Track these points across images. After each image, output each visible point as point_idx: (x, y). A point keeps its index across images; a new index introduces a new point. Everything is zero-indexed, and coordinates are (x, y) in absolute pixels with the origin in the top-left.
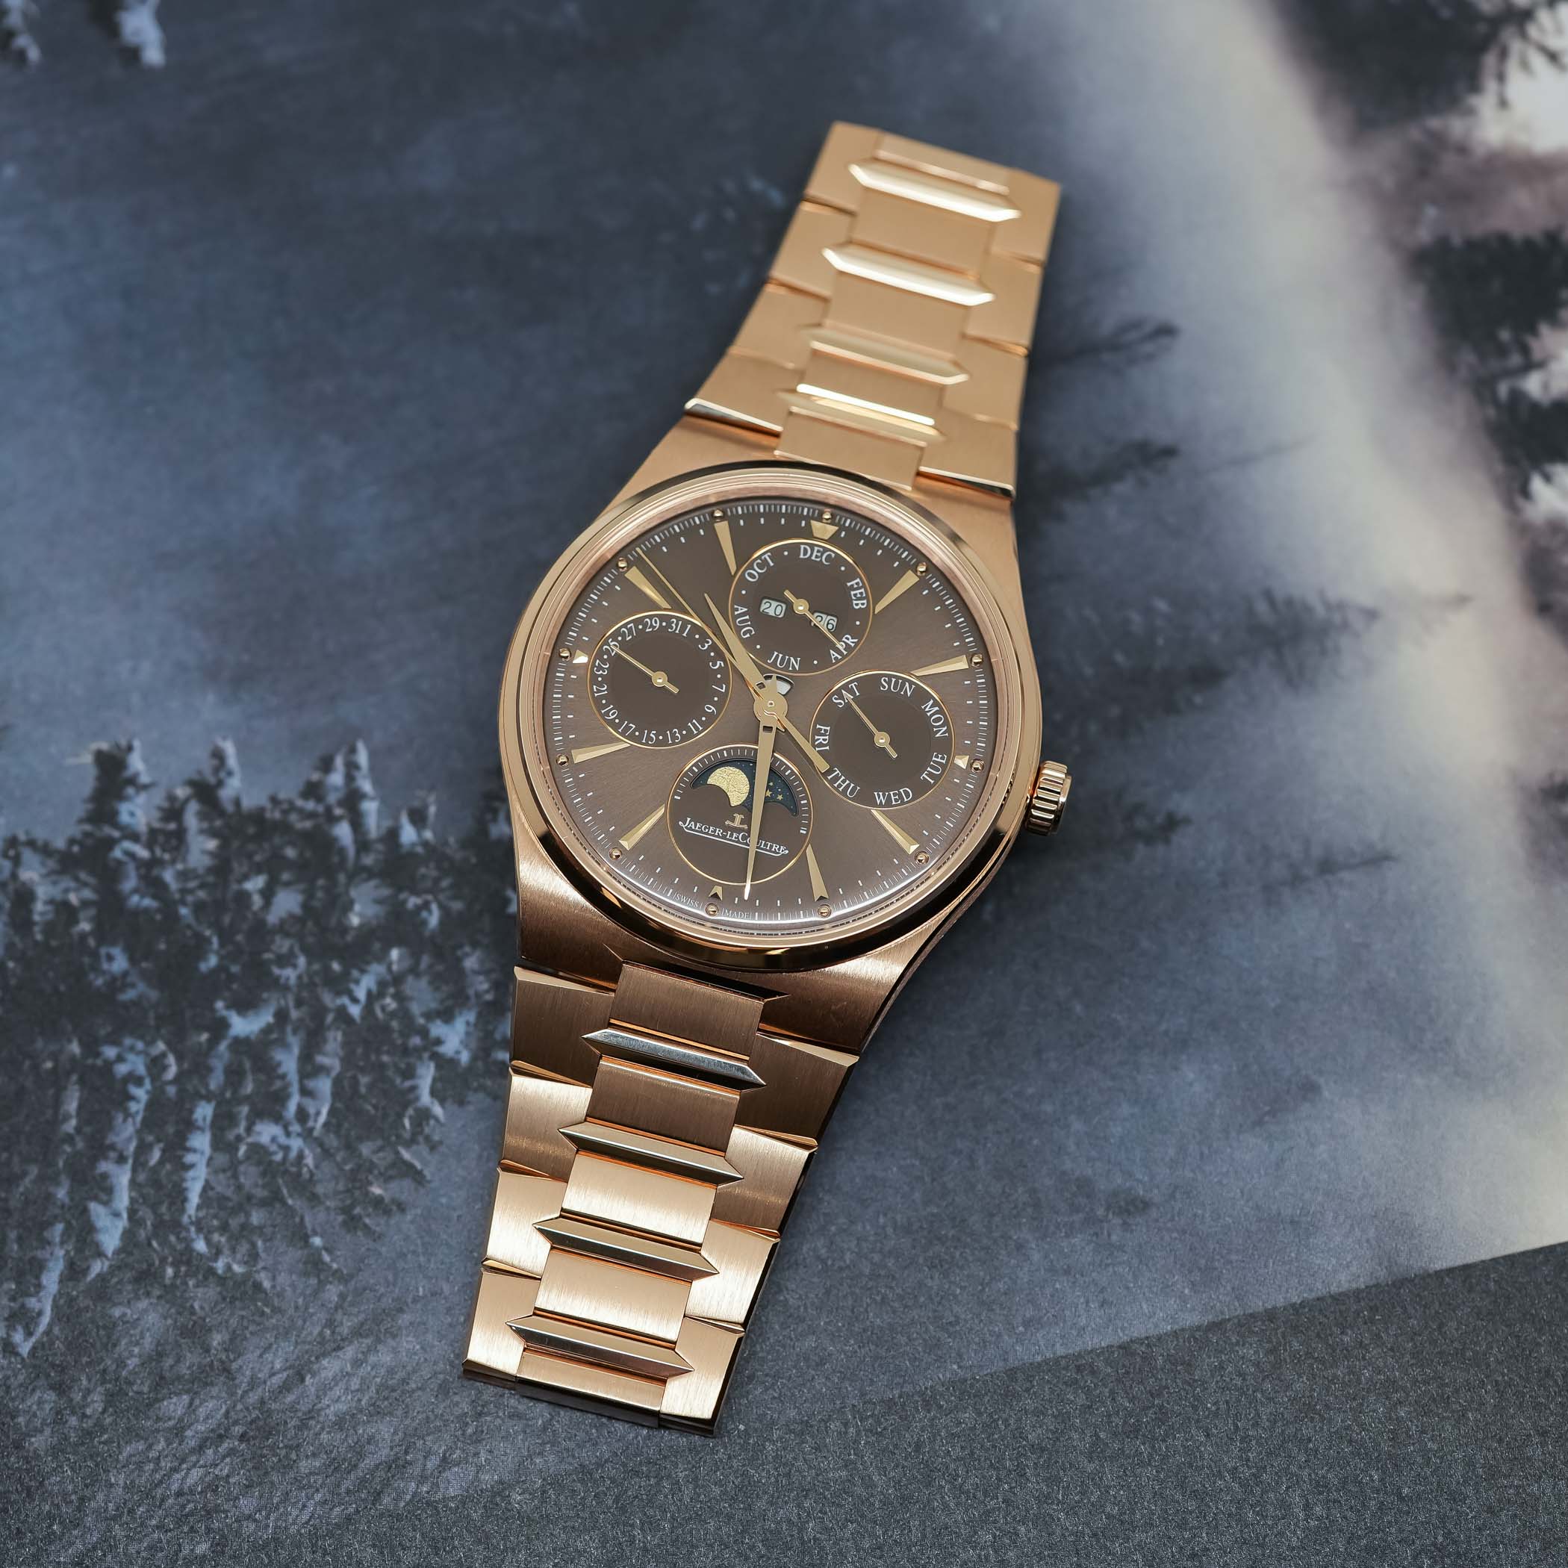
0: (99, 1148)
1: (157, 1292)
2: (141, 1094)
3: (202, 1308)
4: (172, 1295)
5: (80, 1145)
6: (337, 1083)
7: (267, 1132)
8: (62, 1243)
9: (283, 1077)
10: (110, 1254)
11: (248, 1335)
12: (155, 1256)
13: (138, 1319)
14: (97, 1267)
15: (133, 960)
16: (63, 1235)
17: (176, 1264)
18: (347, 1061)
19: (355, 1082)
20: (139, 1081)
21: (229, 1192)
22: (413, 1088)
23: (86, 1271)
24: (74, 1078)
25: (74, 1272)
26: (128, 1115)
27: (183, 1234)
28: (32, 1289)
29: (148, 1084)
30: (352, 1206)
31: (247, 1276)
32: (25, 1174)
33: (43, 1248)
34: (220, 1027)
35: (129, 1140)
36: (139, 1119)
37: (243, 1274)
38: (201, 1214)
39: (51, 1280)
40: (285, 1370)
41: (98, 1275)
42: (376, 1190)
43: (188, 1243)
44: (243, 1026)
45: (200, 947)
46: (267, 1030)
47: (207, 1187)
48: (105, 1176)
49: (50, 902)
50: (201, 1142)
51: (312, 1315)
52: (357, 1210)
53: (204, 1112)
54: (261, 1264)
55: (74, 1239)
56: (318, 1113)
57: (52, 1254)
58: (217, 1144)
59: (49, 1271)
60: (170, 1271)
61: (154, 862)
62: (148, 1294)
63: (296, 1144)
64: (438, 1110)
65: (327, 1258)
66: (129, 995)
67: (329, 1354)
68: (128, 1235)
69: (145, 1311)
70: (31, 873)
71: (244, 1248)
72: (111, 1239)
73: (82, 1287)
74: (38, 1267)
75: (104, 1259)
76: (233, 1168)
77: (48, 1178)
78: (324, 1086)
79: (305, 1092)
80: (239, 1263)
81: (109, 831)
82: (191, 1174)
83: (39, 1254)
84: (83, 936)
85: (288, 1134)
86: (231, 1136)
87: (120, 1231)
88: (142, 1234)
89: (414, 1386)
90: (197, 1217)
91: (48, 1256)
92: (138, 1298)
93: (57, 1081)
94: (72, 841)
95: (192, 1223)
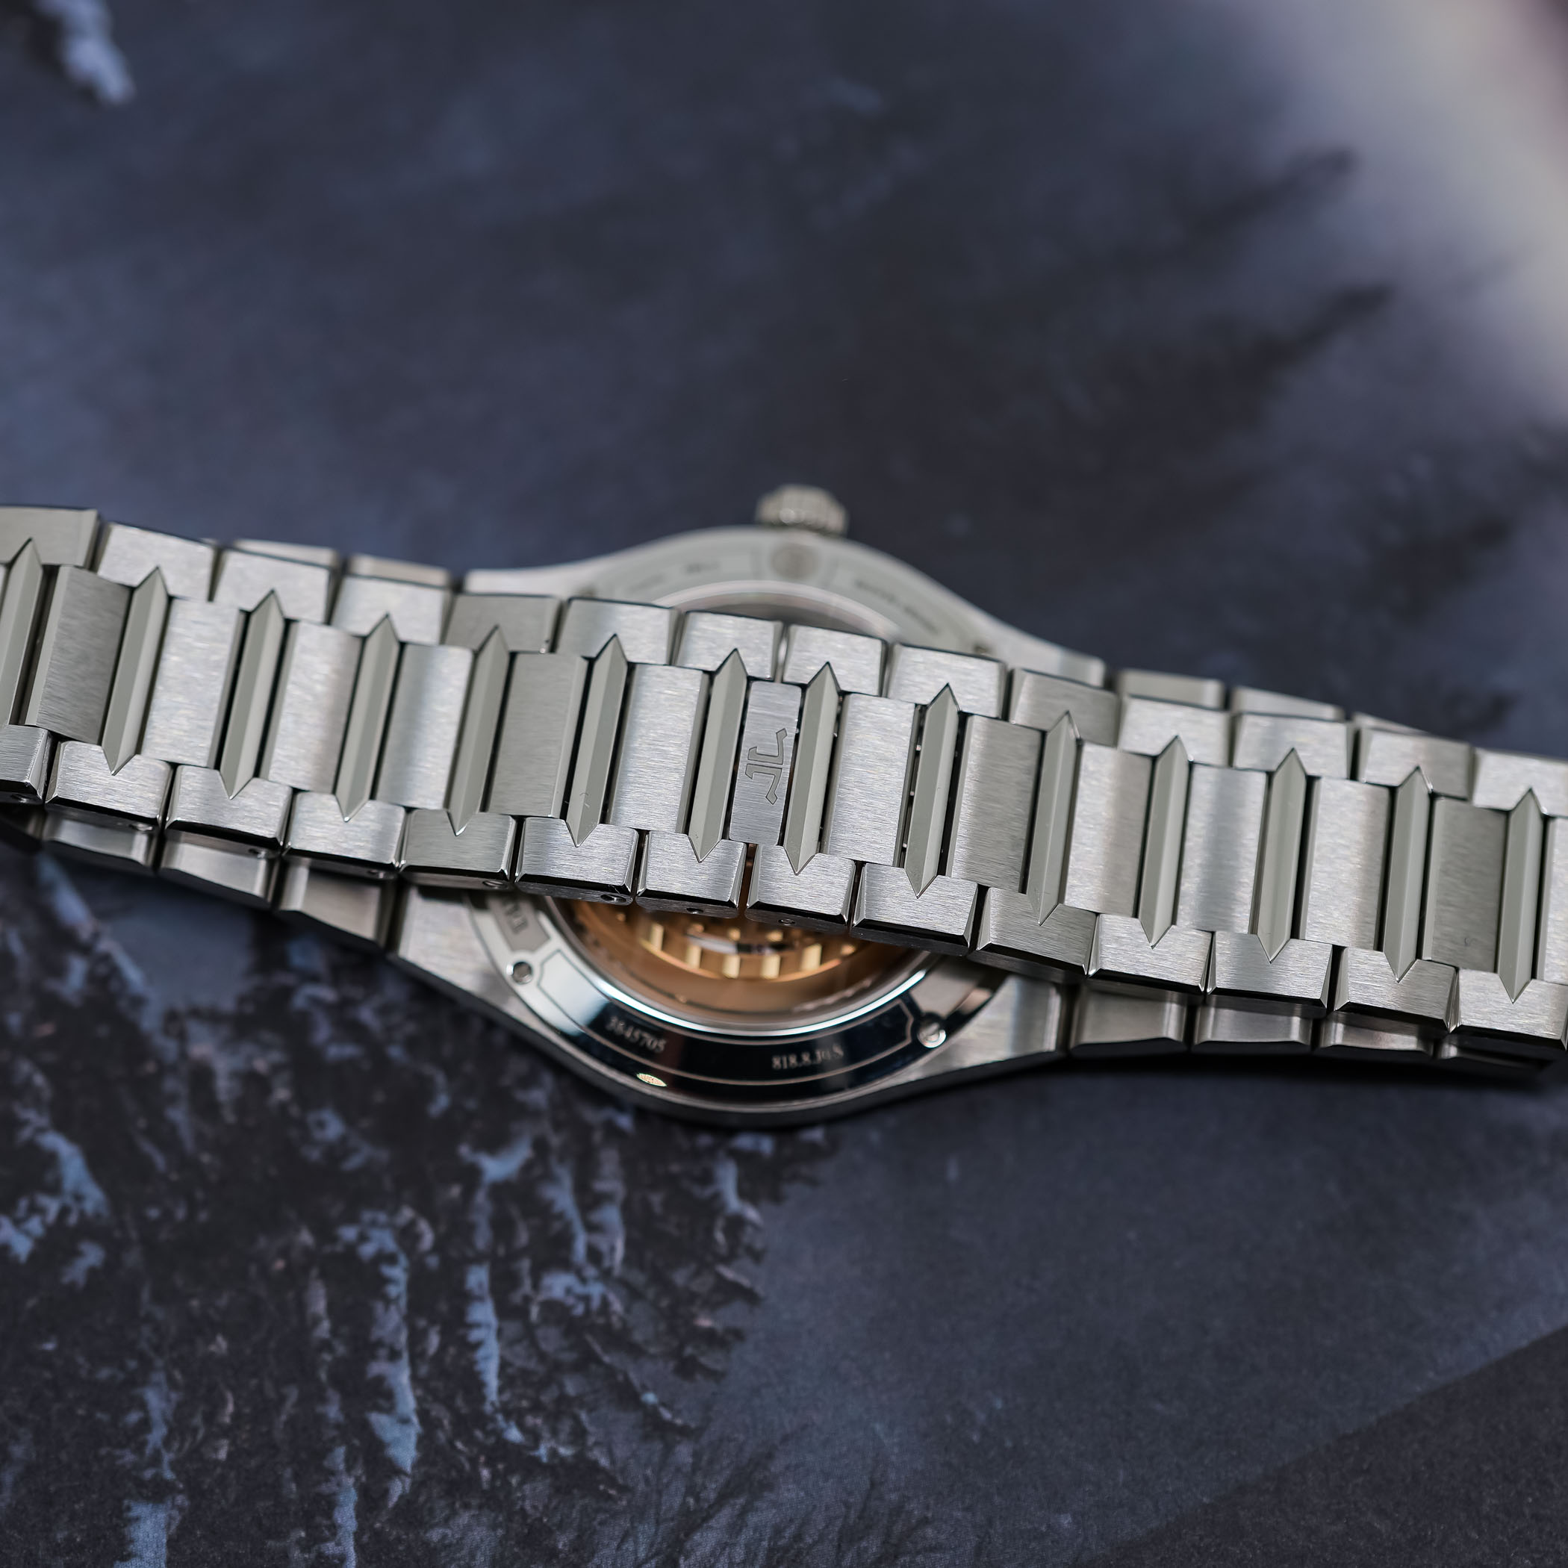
0: (365, 1348)
1: (474, 1502)
2: (398, 1273)
3: (535, 1507)
4: (496, 1500)
5: (341, 1349)
6: (626, 1208)
7: (558, 1285)
8: (349, 1469)
9: (560, 1216)
10: (409, 1469)
11: (598, 1528)
12: (463, 1459)
13: (461, 1539)
14: (398, 1489)
15: (349, 1120)
16: (347, 1461)
17: (490, 1463)
18: (631, 1179)
19: (647, 1206)
20: (392, 1260)
21: (532, 1364)
22: (717, 1196)
23: (386, 1493)
24: (314, 1272)
25: (370, 1500)
26: (388, 1301)
27: (490, 1427)
28: (327, 1533)
29: (403, 1260)
30: (681, 1347)
31: (580, 1456)
32: (282, 1399)
33: (327, 1481)
34: (471, 1176)
35: (397, 1330)
36: (403, 1302)
37: (575, 1456)
38: (506, 1396)
39: (346, 1516)
40: (652, 1557)
41: (401, 1497)
42: (705, 1322)
43: (498, 1434)
44: (497, 1168)
45: (424, 1091)
46: (527, 1167)
47: (504, 1365)
48: (380, 1380)
49: (235, 1075)
50: (483, 1313)
51: (667, 1485)
52: (689, 1351)
53: (478, 1277)
54: (591, 1440)
55: (361, 1461)
56: (613, 1249)
57: (339, 1485)
58: (503, 1311)
59: (341, 1506)
60: (485, 1473)
61: (345, 1004)
62: (467, 1506)
63: (596, 1290)
64: (752, 1214)
65: (667, 1415)
66: (354, 1162)
67: (700, 1526)
68: (425, 1442)
69: (469, 1527)
70: (203, 1046)
71: (566, 1426)
72: (405, 1451)
73: (384, 1517)
74: (329, 1504)
75: (403, 1477)
76: (529, 1333)
77: (314, 1396)
78: (611, 1215)
79: (592, 1228)
80: (564, 1444)
81: (283, 979)
82: (481, 1353)
83: (325, 1488)
84: (283, 1107)
85: (583, 1280)
86: (516, 1298)
87: (413, 1439)
88: (442, 1436)
89: (810, 1541)
90: (501, 1402)
91: (335, 1488)
92: (454, 1513)
93: (295, 1278)
94: (242, 1000)
95: (496, 1411)
